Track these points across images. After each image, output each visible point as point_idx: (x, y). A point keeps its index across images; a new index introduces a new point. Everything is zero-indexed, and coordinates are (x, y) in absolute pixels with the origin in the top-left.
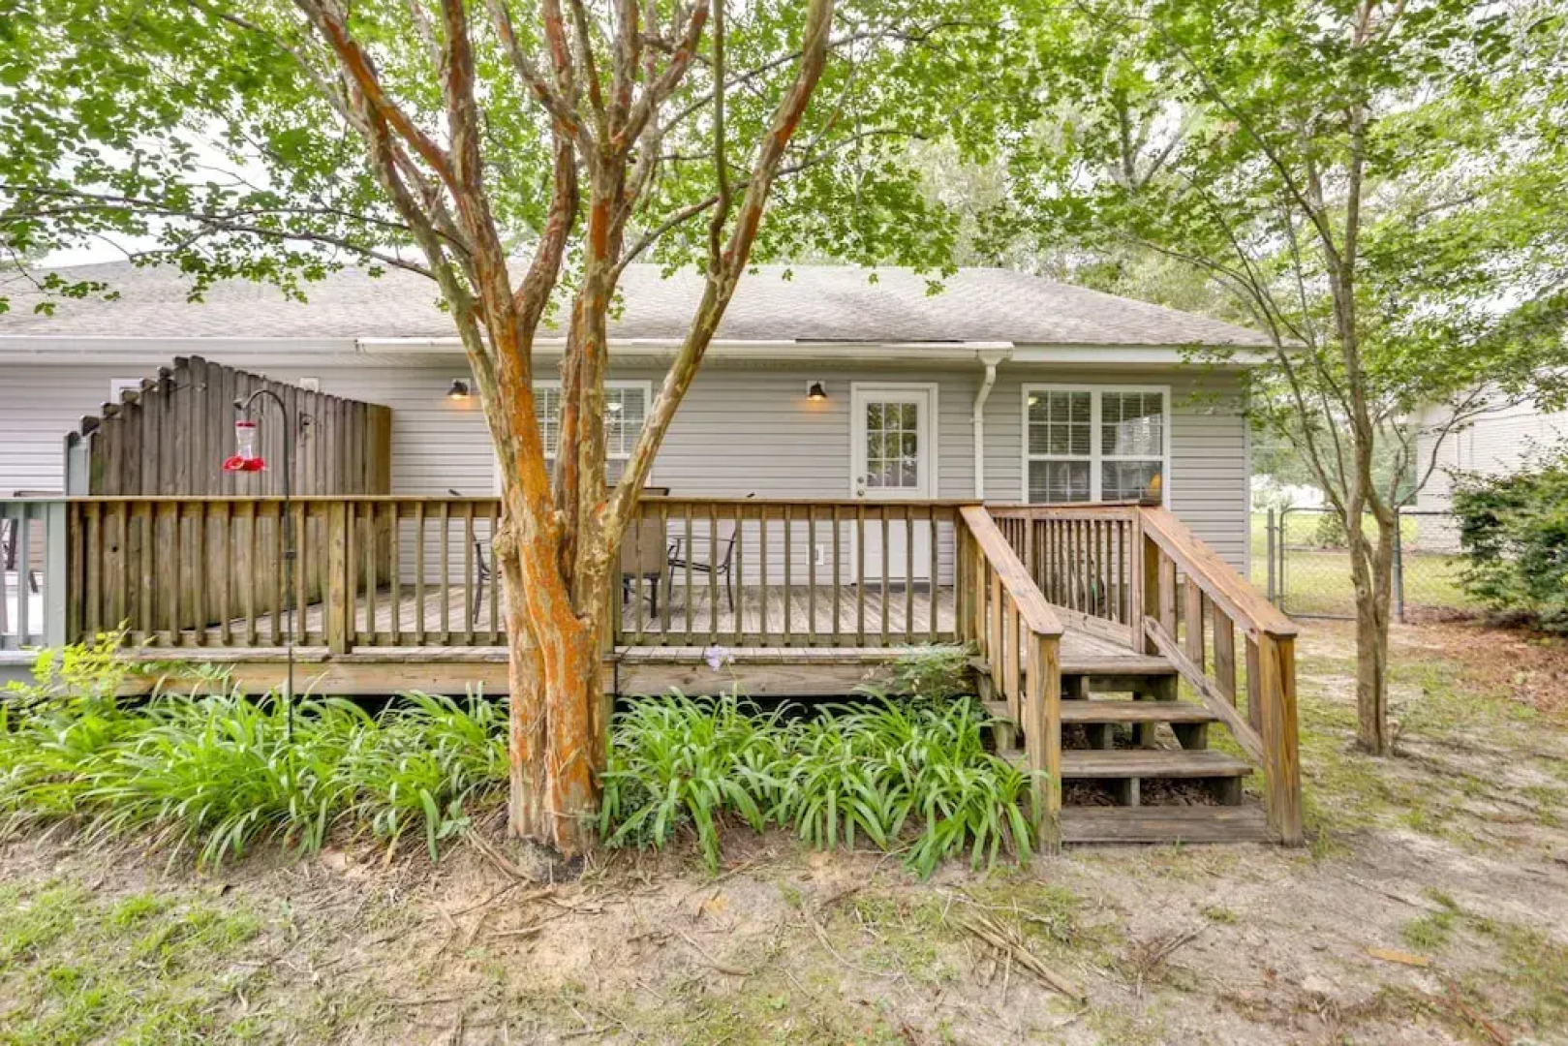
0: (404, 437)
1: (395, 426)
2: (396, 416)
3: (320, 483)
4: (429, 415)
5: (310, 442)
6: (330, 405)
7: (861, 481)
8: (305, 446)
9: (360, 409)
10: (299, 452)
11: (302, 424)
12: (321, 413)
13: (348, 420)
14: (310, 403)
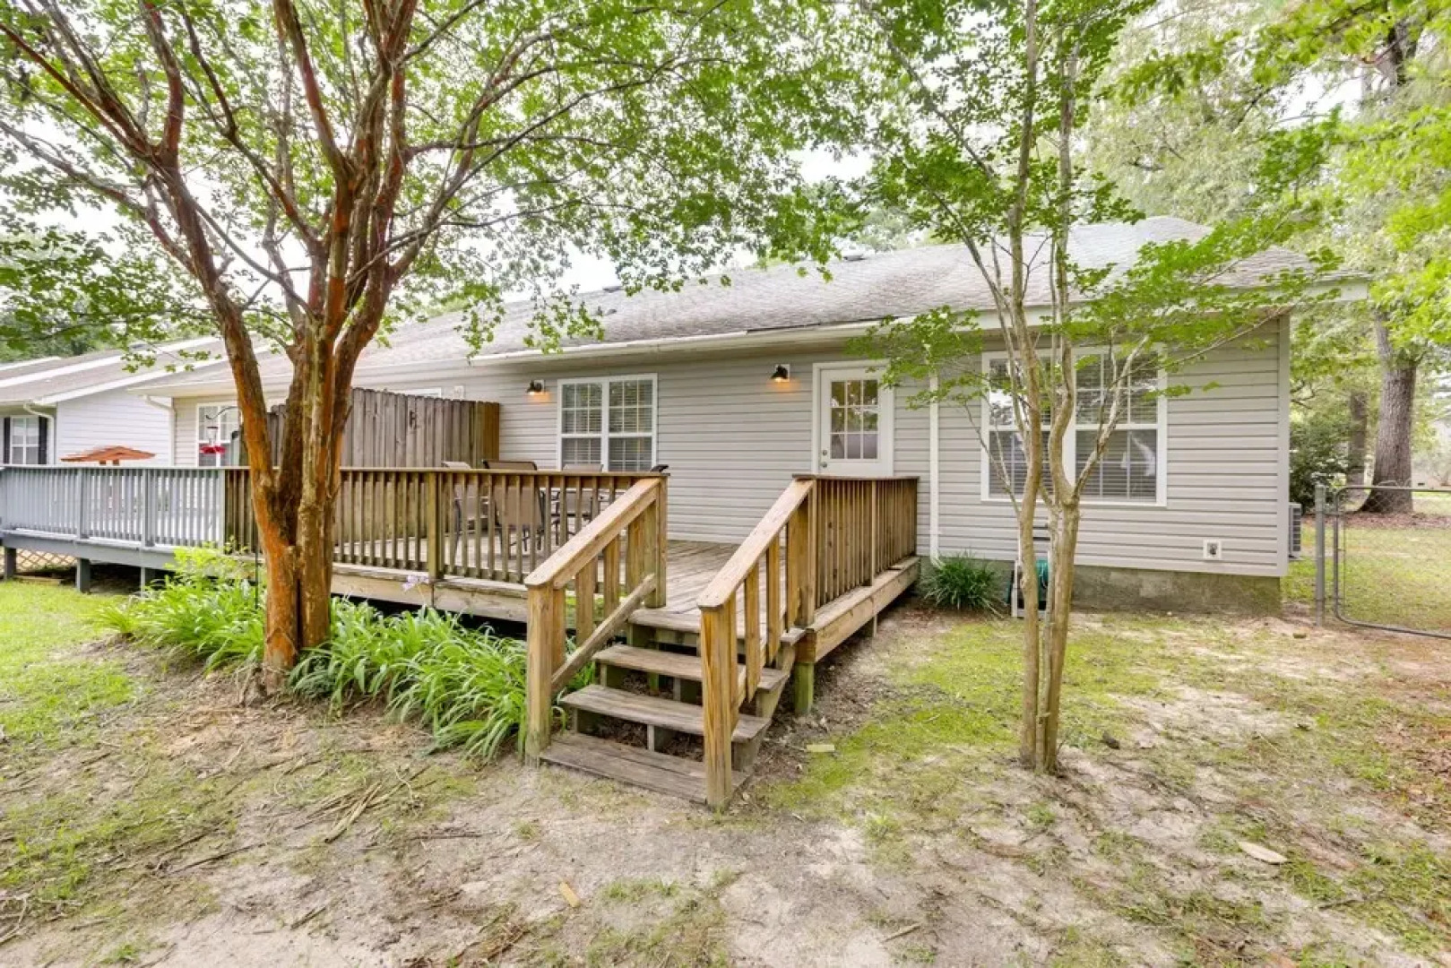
0: (513, 424)
1: (502, 417)
2: (506, 408)
3: (429, 457)
4: (525, 408)
5: (419, 431)
6: (439, 405)
7: (825, 453)
8: (415, 433)
9: (467, 406)
10: (409, 438)
11: (412, 419)
12: (430, 410)
13: (456, 414)
14: (420, 404)
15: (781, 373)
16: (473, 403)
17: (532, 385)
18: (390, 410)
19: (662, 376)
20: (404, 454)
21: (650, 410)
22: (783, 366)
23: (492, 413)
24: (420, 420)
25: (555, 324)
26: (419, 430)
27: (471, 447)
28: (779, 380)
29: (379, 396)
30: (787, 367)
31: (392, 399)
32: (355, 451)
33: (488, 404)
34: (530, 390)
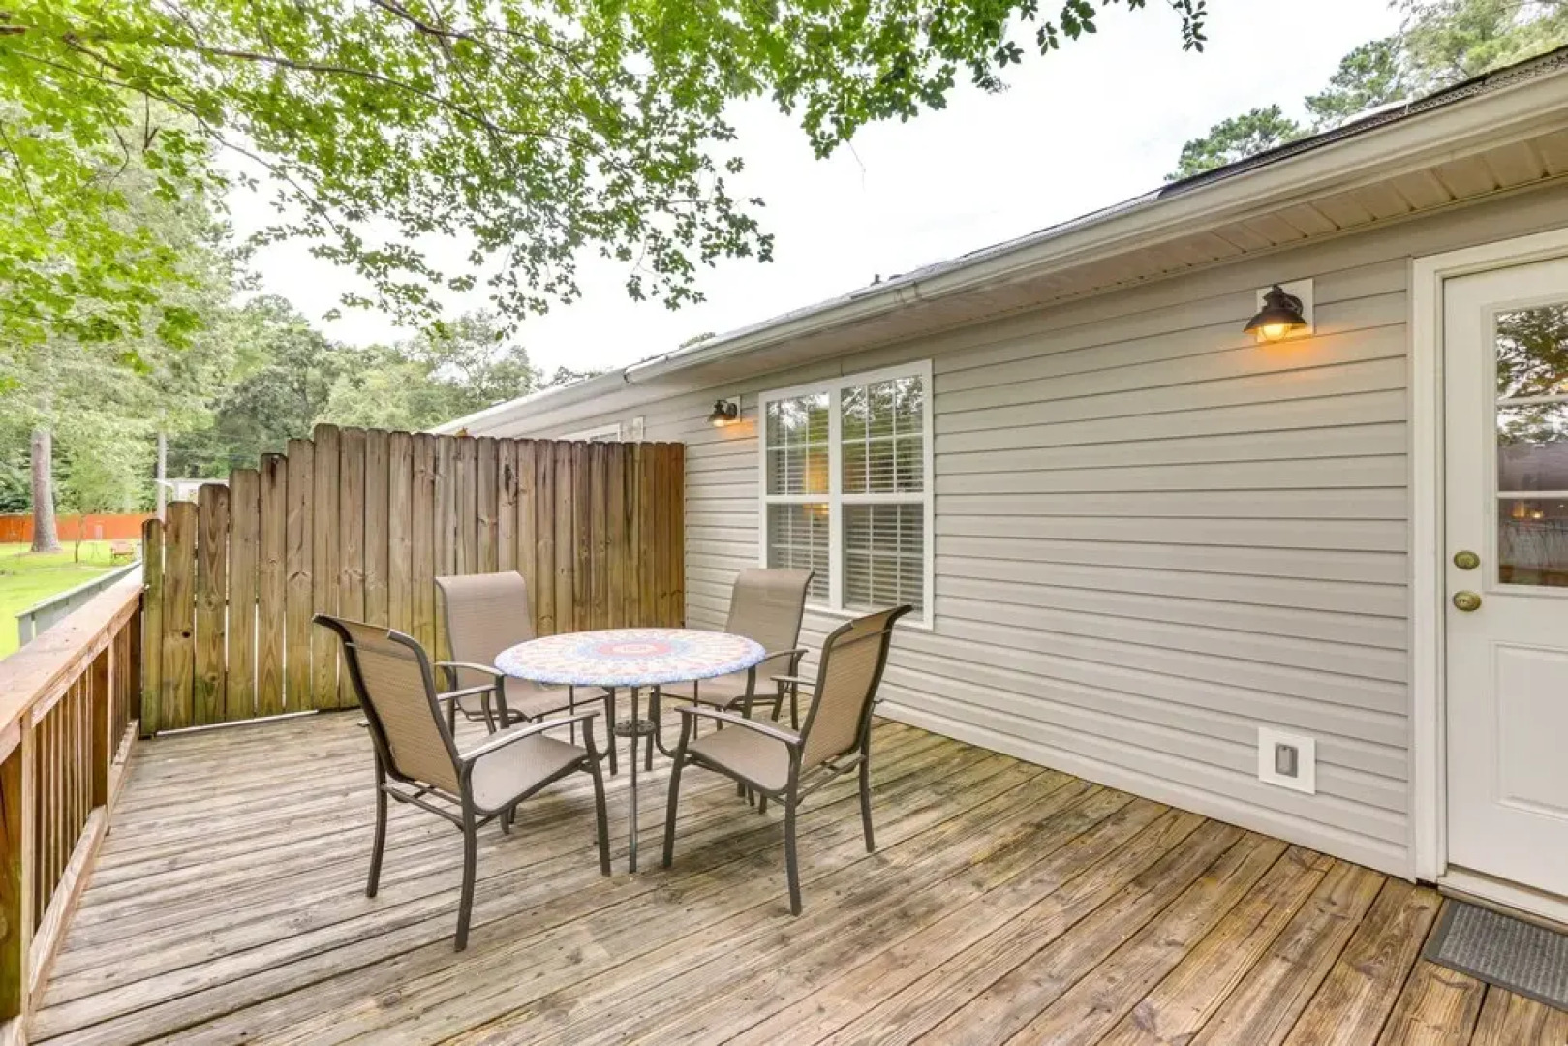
2: (690, 450)
4: (715, 448)
6: (564, 454)
7: (1467, 562)
8: (516, 504)
9: (618, 452)
10: (505, 512)
11: (508, 477)
12: (546, 462)
13: (597, 466)
14: (526, 454)
15: (1284, 308)
16: (629, 446)
17: (719, 406)
18: (465, 467)
19: (941, 367)
20: (495, 539)
21: (918, 445)
22: (1288, 289)
23: (670, 462)
24: (525, 480)
25: (677, 244)
26: (524, 499)
27: (628, 521)
28: (1274, 330)
29: (441, 445)
30: (1302, 290)
31: (467, 449)
32: (395, 542)
33: (660, 446)
34: (714, 417)
